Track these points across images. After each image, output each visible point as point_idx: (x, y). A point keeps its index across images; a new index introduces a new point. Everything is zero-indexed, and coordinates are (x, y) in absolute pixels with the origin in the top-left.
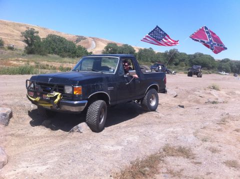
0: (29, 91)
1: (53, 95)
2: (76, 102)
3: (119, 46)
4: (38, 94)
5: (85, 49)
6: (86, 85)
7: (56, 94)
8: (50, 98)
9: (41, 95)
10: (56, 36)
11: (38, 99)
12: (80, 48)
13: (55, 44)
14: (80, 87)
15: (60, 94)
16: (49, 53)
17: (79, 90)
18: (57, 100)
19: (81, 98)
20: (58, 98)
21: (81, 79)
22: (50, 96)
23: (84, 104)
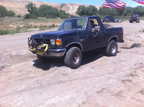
0: (29, 44)
1: (43, 46)
2: (58, 50)
3: (86, 7)
4: (35, 46)
5: (64, 11)
6: (64, 38)
7: (45, 45)
9: (36, 47)
10: (45, 5)
11: (34, 49)
12: (61, 11)
13: (45, 11)
14: (60, 40)
15: (48, 45)
16: (42, 17)
17: (60, 42)
18: (46, 50)
19: (61, 47)
20: (47, 48)
21: (60, 34)
22: (41, 47)
23: (64, 50)
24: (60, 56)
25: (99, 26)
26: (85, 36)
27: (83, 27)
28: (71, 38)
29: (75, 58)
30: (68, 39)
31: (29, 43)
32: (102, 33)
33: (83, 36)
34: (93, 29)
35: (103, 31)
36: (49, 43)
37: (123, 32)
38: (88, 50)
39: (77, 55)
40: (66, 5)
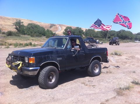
1: (17, 63)
2: (31, 69)
4: (10, 63)
6: (39, 57)
7: (19, 62)
8: (15, 65)
11: (10, 66)
14: (34, 58)
15: (22, 63)
17: (33, 60)
18: (19, 67)
19: (34, 66)
20: (21, 65)
21: (35, 52)
22: (14, 64)
23: (37, 69)
24: (32, 74)
25: (78, 46)
27: (63, 46)
28: (46, 57)
29: (51, 77)
30: (43, 58)
31: (7, 59)
32: (83, 52)
33: (60, 55)
34: (73, 48)
35: (84, 51)
36: (23, 61)
37: (107, 52)
38: (67, 69)
39: (53, 75)
40: (55, 25)
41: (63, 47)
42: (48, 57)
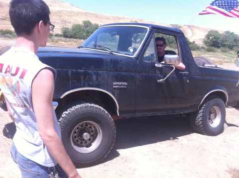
26: (133, 77)
28: (80, 73)
30: (70, 74)
32: (185, 75)
33: (123, 73)
38: (138, 115)
41: (134, 52)
42: (86, 74)
